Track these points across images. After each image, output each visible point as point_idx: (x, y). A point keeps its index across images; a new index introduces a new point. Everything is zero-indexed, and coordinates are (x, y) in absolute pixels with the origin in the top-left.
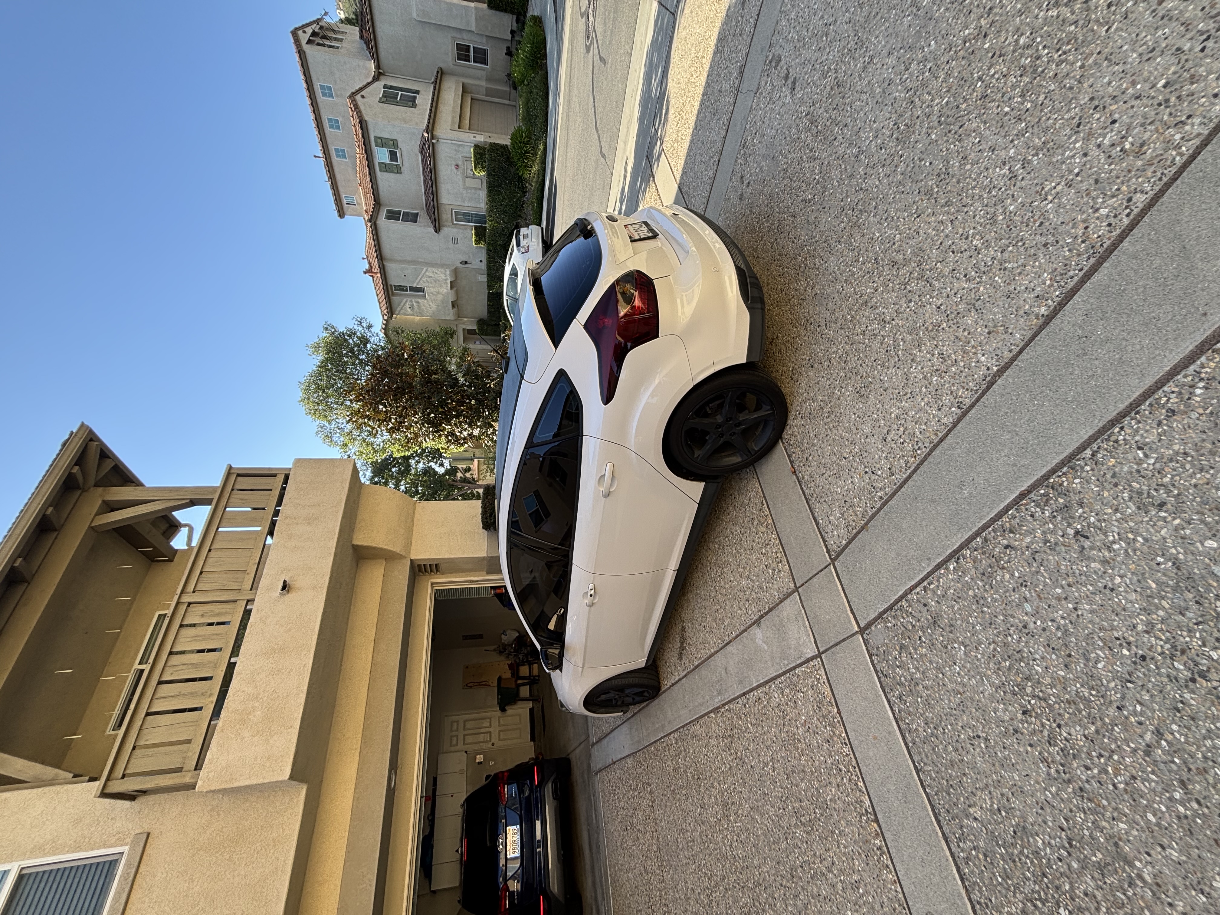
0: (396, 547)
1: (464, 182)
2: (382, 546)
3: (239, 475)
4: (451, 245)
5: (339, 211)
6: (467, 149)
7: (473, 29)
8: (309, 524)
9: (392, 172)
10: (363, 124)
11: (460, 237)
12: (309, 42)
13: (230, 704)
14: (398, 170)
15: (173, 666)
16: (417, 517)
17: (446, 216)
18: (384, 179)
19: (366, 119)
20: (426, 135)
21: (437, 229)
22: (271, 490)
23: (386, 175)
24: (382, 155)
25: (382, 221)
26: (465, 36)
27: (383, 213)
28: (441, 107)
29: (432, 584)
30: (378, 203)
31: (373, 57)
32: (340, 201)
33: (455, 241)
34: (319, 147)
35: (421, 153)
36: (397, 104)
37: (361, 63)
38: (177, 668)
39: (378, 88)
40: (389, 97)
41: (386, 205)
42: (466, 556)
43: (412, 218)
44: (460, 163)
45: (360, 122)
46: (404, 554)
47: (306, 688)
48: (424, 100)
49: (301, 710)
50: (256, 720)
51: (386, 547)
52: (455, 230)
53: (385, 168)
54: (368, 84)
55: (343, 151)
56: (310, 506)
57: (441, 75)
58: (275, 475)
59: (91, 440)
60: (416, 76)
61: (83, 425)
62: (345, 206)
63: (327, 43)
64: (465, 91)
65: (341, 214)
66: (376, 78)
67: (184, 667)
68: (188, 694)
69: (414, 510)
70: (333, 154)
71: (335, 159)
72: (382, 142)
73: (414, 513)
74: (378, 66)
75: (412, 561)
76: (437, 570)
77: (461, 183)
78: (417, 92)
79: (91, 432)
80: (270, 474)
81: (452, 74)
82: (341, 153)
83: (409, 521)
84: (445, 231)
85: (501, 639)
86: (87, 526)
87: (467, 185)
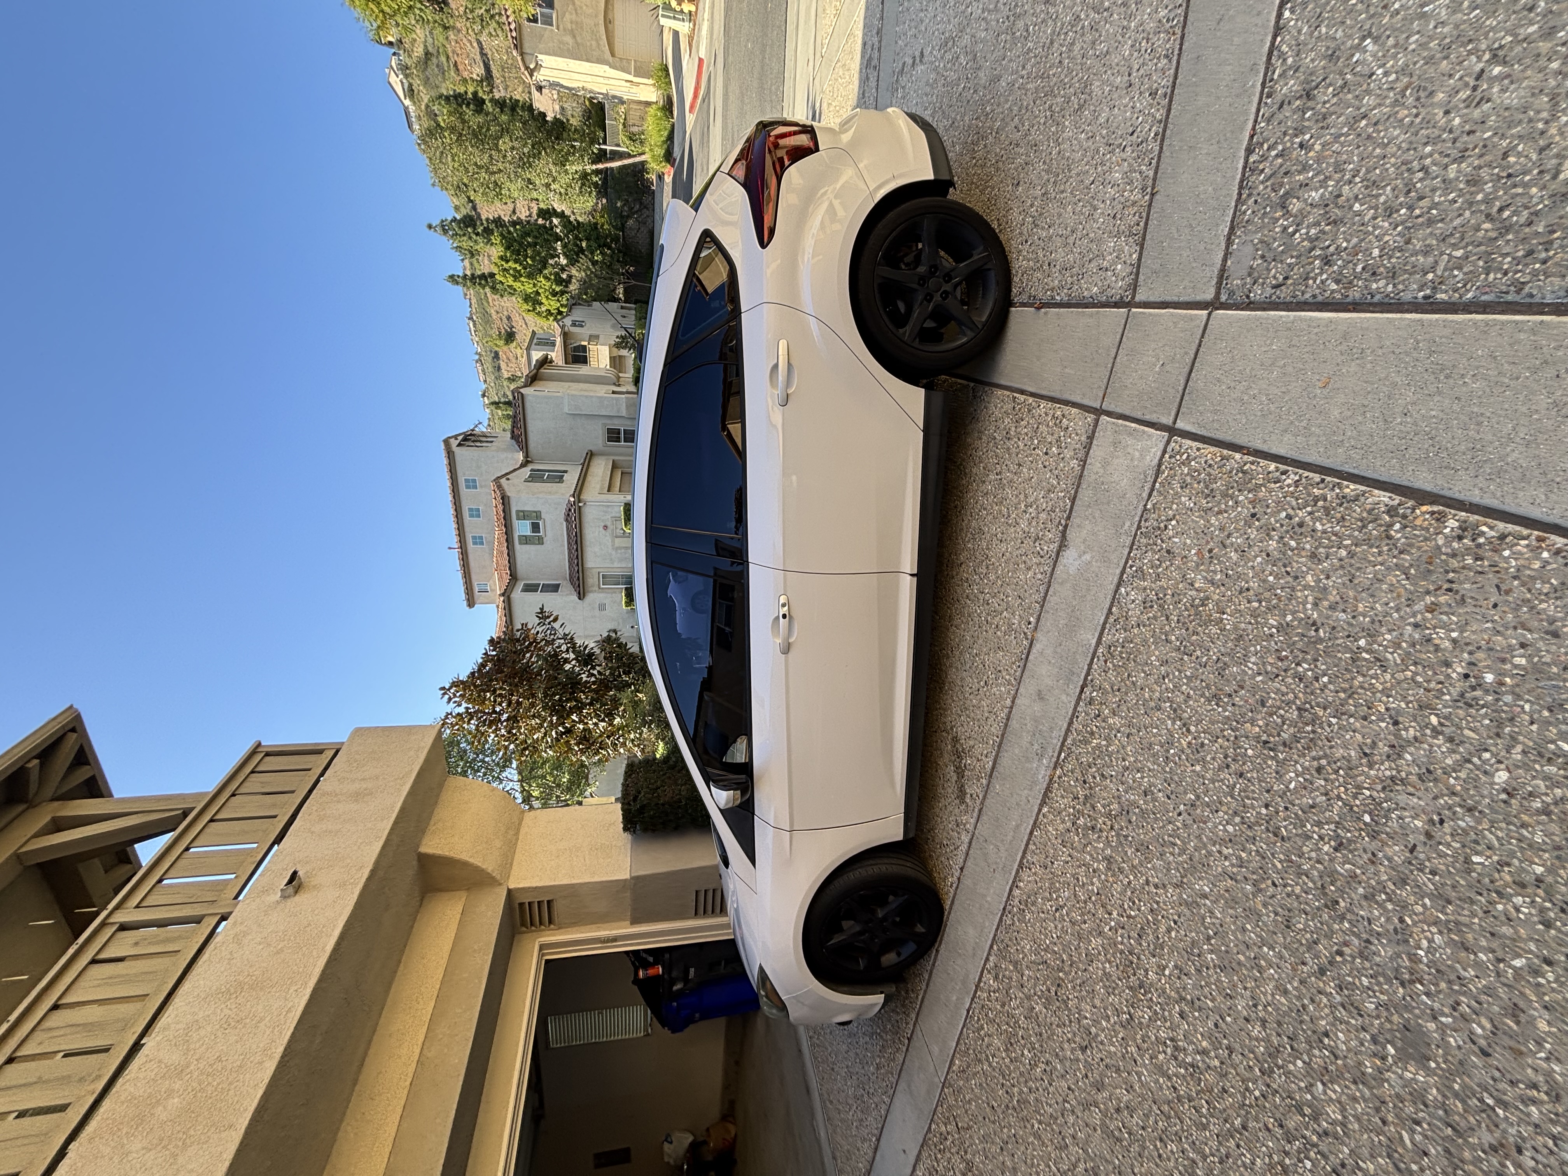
0: (489, 864)
1: (613, 542)
2: (464, 857)
3: (268, 754)
4: (597, 612)
5: (468, 600)
6: (616, 509)
7: (624, 414)
8: (356, 801)
9: (534, 544)
10: (505, 500)
11: (607, 602)
12: (459, 445)
13: (127, 1086)
14: (540, 541)
15: (50, 1029)
16: (523, 831)
17: (592, 580)
18: (522, 552)
19: (509, 494)
20: (572, 499)
21: (581, 596)
22: (309, 770)
23: (527, 547)
24: (522, 528)
25: (517, 594)
26: (616, 421)
27: (520, 586)
28: (589, 478)
29: (542, 947)
30: (514, 577)
31: (522, 449)
32: (472, 589)
33: (602, 607)
34: (456, 539)
35: (567, 520)
36: (544, 482)
37: (510, 455)
38: (55, 1033)
39: (526, 472)
40: (536, 477)
41: (523, 580)
42: (597, 879)
43: (555, 588)
44: (609, 524)
45: (503, 498)
46: (498, 877)
47: (281, 1049)
48: (572, 478)
49: (260, 1093)
50: (164, 1117)
51: (471, 860)
52: (602, 595)
53: (525, 540)
54: (515, 470)
55: (481, 538)
56: (363, 779)
57: (591, 455)
58: (320, 752)
59: (73, 730)
60: (565, 460)
61: (71, 707)
62: (476, 593)
63: (478, 444)
64: (615, 466)
65: (471, 603)
66: (523, 465)
67: (68, 1030)
68: (57, 1079)
69: (521, 820)
70: (470, 541)
71: (470, 545)
72: (524, 515)
73: (520, 824)
74: (527, 456)
75: (509, 891)
76: (550, 922)
77: (610, 544)
78: (566, 472)
79: (78, 718)
80: (317, 751)
81: (602, 454)
82: (478, 540)
83: (511, 832)
84: (590, 597)
85: (662, 1148)
86: (11, 852)
87: (617, 545)
